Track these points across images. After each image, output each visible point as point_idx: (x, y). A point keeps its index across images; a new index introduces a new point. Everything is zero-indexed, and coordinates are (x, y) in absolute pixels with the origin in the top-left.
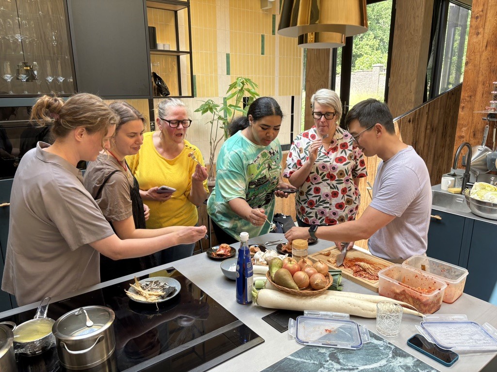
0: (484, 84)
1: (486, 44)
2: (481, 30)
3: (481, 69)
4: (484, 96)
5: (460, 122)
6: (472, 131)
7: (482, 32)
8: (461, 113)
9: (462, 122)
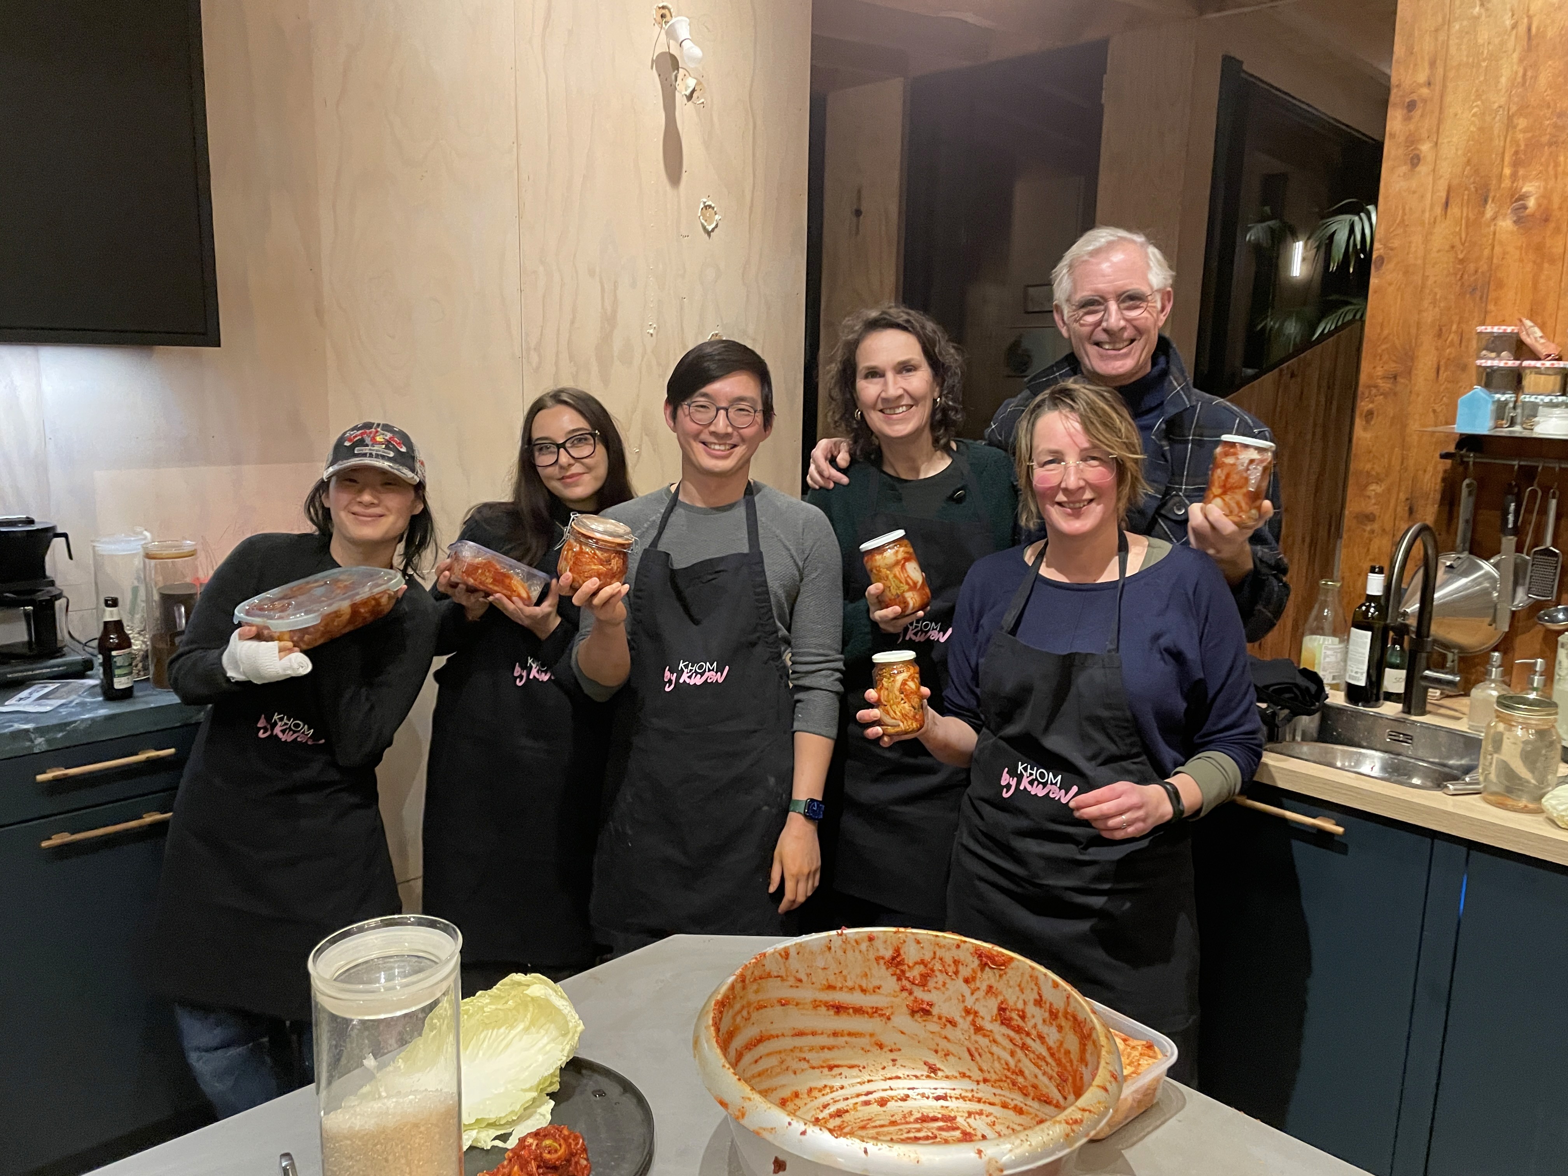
0: (1439, 334)
1: (1444, 195)
2: (1425, 148)
3: (1430, 282)
4: (1443, 375)
5: (1360, 464)
6: (1402, 496)
7: (1430, 157)
8: (1361, 434)
9: (1368, 466)
